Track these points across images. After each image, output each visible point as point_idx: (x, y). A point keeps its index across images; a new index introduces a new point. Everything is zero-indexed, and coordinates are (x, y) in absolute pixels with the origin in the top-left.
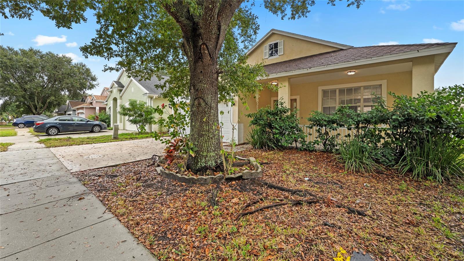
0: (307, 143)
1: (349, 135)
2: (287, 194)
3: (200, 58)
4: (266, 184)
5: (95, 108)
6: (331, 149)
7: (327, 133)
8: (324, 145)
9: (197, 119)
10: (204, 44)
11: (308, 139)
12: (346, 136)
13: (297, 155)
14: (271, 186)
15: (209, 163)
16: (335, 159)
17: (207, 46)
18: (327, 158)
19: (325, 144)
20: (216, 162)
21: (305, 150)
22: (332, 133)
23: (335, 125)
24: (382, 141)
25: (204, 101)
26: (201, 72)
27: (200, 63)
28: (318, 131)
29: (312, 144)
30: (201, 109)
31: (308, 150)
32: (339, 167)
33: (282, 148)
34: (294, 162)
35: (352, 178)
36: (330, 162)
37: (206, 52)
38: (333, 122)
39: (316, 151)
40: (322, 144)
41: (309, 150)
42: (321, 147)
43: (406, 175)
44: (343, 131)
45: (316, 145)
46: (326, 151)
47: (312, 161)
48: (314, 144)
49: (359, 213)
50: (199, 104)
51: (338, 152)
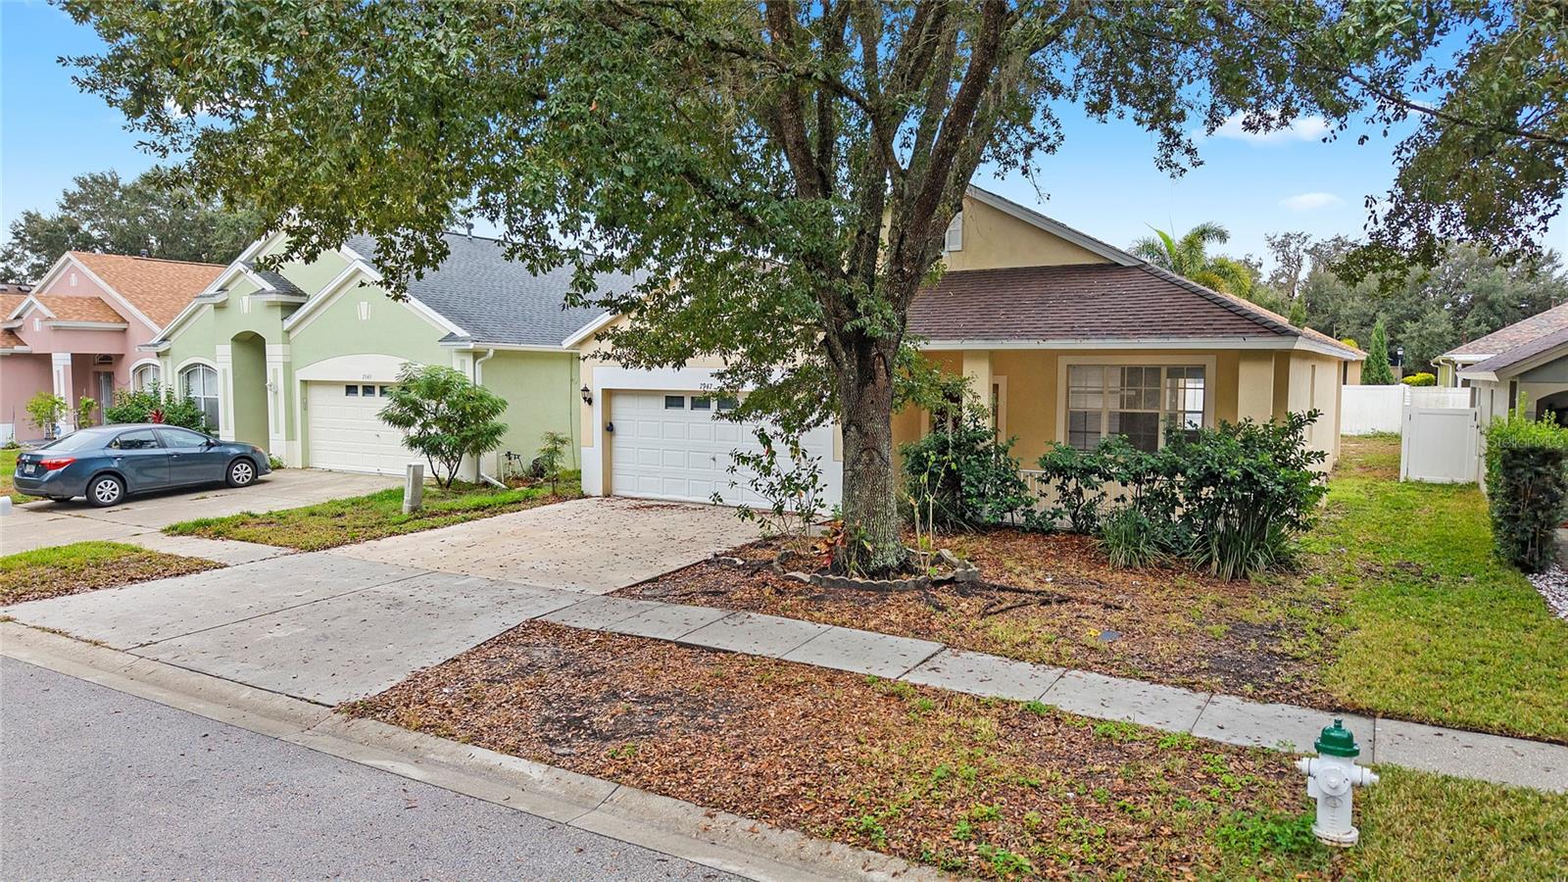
0: (1037, 515)
1: (1123, 498)
2: (1028, 595)
3: (871, 378)
4: (995, 586)
5: (45, 360)
6: (1088, 527)
7: (1079, 492)
8: (1073, 519)
9: (865, 485)
10: (880, 355)
11: (1039, 508)
12: (1117, 500)
13: (1020, 542)
14: (1002, 589)
15: (889, 561)
16: (1095, 546)
17: (884, 359)
18: (1080, 547)
19: (1074, 517)
20: (898, 559)
21: (1033, 530)
22: (1089, 495)
23: (1095, 478)
24: (1179, 511)
25: (879, 453)
26: (872, 402)
27: (871, 386)
28: (1060, 488)
29: (1049, 516)
30: (872, 468)
31: (1040, 530)
32: (1100, 560)
33: (984, 529)
34: (1017, 555)
35: (1119, 576)
36: (1085, 553)
37: (882, 367)
38: (1092, 471)
39: (1057, 533)
40: (1068, 518)
41: (1043, 530)
42: (1066, 522)
43: (1200, 568)
44: (1113, 488)
45: (1057, 520)
46: (1077, 532)
47: (1051, 552)
48: (1053, 517)
49: (1116, 608)
50: (872, 460)
51: (1100, 533)
